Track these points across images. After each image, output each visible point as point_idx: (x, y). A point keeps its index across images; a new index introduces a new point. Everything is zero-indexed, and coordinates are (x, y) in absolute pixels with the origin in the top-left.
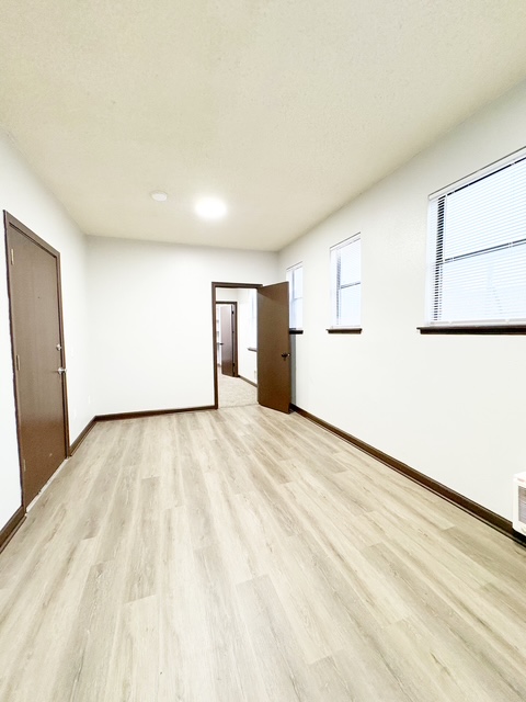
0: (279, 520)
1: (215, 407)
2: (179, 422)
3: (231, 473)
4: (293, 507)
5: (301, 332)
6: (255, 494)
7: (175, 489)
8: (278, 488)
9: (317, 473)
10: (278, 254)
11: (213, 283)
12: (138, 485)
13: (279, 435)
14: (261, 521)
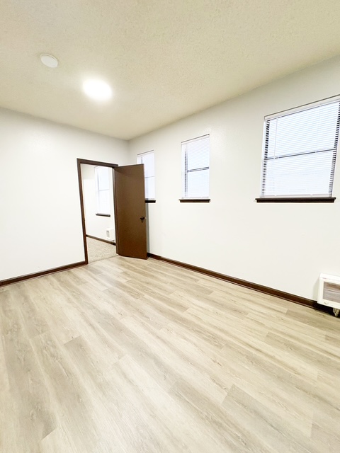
0: (205, 339)
1: (86, 263)
2: (59, 281)
3: (142, 314)
4: (205, 326)
5: (154, 202)
6: (172, 325)
7: (105, 341)
8: (184, 315)
9: (198, 297)
10: (129, 142)
11: (78, 159)
12: (63, 352)
13: (152, 276)
14: (195, 344)
